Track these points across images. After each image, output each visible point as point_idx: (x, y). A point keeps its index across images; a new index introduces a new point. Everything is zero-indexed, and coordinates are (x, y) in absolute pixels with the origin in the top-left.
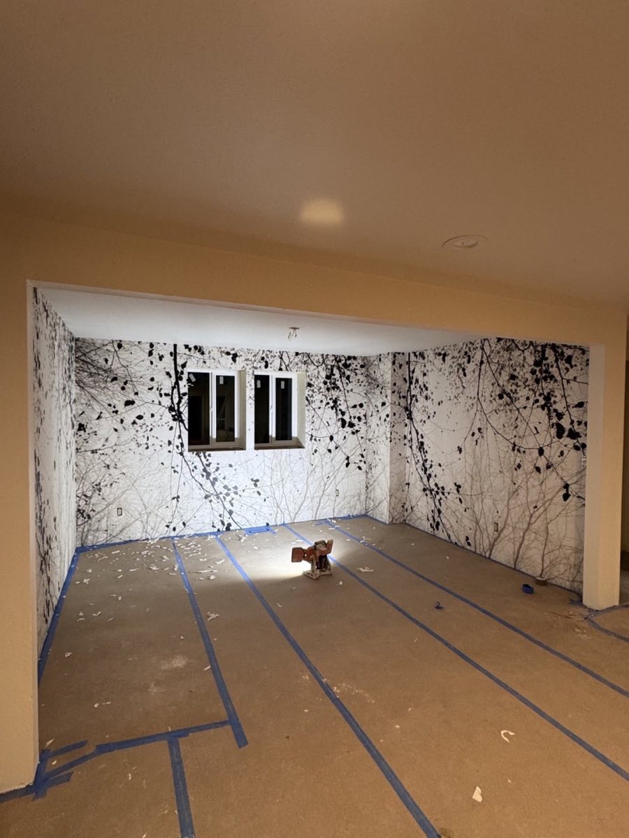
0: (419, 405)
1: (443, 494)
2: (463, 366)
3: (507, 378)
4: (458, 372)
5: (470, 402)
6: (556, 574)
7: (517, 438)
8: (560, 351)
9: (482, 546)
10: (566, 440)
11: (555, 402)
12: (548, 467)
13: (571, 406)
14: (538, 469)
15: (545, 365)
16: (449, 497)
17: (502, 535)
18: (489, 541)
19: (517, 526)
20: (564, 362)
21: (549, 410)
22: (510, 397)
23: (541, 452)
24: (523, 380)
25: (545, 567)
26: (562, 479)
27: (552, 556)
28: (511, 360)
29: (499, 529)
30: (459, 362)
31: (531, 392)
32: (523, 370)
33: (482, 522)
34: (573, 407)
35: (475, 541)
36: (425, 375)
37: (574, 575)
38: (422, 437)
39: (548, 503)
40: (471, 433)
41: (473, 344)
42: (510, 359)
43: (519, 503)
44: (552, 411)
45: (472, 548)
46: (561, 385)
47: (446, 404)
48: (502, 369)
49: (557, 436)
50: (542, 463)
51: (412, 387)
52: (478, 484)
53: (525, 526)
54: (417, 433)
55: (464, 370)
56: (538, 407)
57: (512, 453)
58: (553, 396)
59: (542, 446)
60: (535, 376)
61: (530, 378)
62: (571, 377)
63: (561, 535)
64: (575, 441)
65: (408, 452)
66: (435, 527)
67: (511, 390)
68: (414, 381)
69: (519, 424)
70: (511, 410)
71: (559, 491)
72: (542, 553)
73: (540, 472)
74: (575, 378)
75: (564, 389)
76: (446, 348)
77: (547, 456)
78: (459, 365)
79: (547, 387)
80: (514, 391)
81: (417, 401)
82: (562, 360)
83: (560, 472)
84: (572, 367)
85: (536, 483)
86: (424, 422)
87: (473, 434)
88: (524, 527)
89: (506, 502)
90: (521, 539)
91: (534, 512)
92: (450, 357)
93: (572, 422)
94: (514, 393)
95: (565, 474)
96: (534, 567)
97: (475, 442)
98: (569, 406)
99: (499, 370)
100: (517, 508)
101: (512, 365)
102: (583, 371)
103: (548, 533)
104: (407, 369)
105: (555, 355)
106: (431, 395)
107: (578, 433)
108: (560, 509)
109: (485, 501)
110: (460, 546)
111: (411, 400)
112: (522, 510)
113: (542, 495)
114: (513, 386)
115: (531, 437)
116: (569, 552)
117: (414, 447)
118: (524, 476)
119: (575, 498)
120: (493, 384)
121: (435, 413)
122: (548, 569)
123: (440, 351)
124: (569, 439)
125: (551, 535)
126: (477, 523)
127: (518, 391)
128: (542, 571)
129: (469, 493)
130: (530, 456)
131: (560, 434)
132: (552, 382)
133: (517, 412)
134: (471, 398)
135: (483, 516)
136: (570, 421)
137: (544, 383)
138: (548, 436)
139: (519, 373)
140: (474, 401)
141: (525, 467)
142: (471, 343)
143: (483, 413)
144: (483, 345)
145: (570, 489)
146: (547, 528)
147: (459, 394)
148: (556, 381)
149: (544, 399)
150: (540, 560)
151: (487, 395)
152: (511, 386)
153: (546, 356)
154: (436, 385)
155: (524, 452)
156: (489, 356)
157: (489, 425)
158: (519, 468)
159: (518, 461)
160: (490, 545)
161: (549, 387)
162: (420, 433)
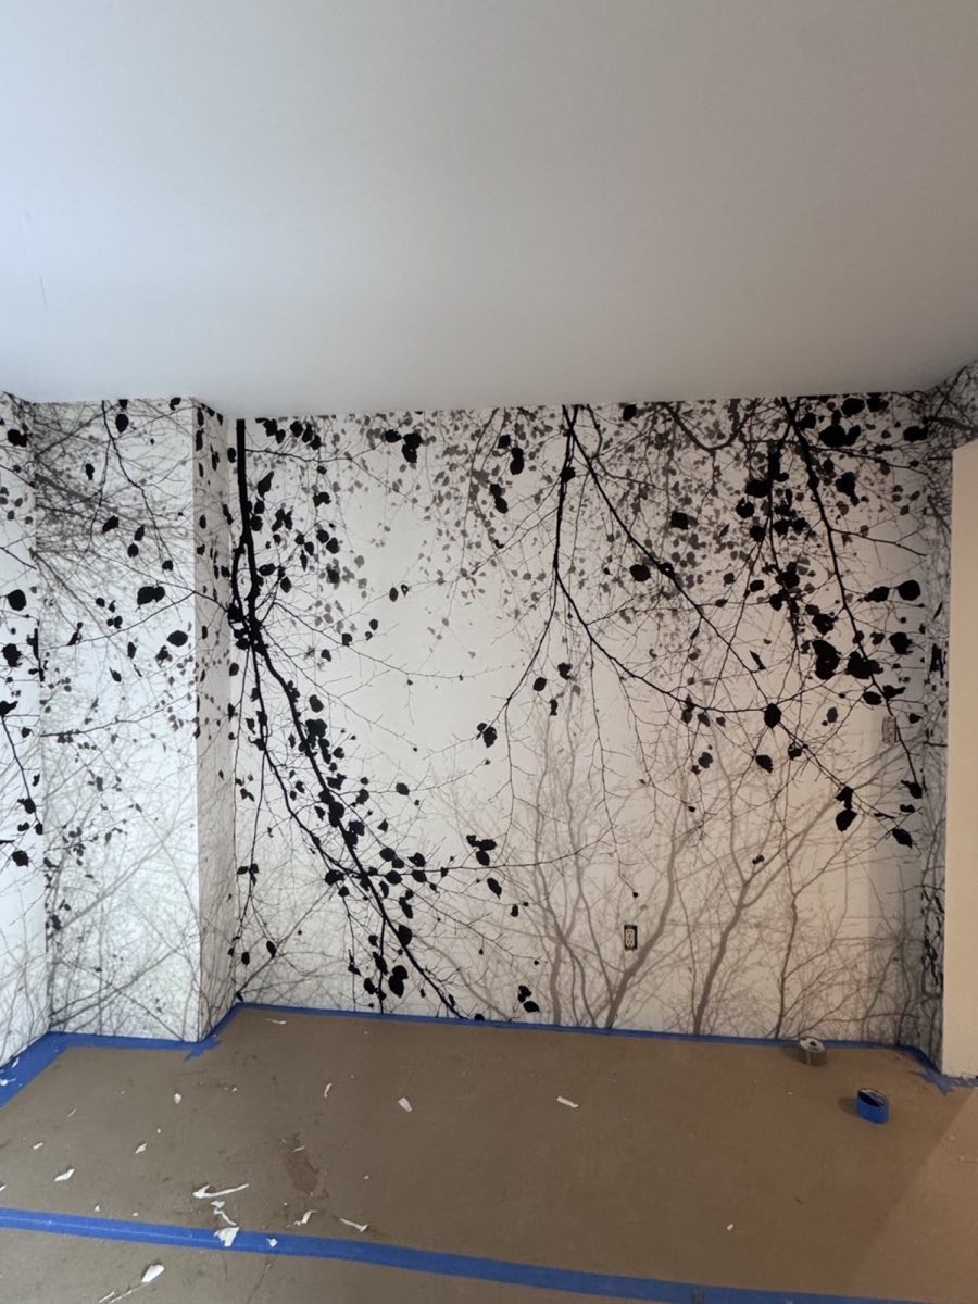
0: (297, 599)
1: (420, 877)
2: (493, 480)
3: (662, 521)
4: (473, 495)
5: (526, 588)
6: (820, 1013)
7: (698, 684)
8: (822, 460)
9: (580, 1002)
10: (842, 681)
11: (810, 589)
12: (794, 753)
13: (855, 598)
14: (765, 763)
15: (779, 492)
16: (444, 883)
17: (652, 955)
18: (608, 982)
19: (702, 920)
20: (834, 488)
21: (794, 609)
22: (671, 575)
23: (772, 716)
24: (712, 529)
25: (788, 1004)
26: (833, 778)
27: (808, 973)
28: (674, 472)
29: (641, 942)
30: (478, 466)
31: (740, 563)
32: (711, 503)
33: (579, 934)
34: (860, 600)
35: (555, 994)
36: (321, 498)
37: (869, 1004)
38: (316, 704)
39: (795, 843)
40: (532, 679)
41: (533, 416)
42: (668, 471)
43: (707, 857)
44: (802, 610)
45: (545, 1017)
46: (826, 546)
47: (424, 596)
48: (643, 494)
49: (818, 673)
50: (775, 744)
51: (260, 538)
52: (564, 827)
53: (727, 914)
54: (292, 693)
55: (496, 491)
56: (760, 600)
57: (682, 725)
58: (803, 571)
59: (774, 701)
60: (749, 520)
61: (734, 525)
62: (854, 528)
63: (834, 915)
64: (867, 682)
65: (248, 760)
66: (385, 987)
67: (676, 557)
68: (268, 518)
69: (703, 647)
70: (674, 611)
71: (826, 807)
72: (778, 974)
73: (770, 770)
74: (864, 530)
75: (834, 556)
76: (416, 419)
77: (790, 727)
78: (481, 476)
79: (787, 550)
80: (684, 558)
81: (286, 585)
82: (827, 482)
83: (827, 762)
84: (855, 501)
85: (761, 797)
86: (326, 654)
87: (540, 684)
88: (724, 919)
89: (662, 865)
90: (715, 953)
91: (754, 874)
92: (437, 448)
93: (858, 637)
94: (684, 564)
95: (840, 763)
96: (756, 1013)
97: (549, 707)
98: (851, 596)
99: (630, 499)
100: (703, 874)
101: (676, 488)
102: (884, 513)
103: (795, 919)
104: (234, 478)
105: (809, 470)
106: (353, 568)
107: (873, 661)
108: (828, 851)
109: (588, 872)
110: (492, 1023)
111: (257, 582)
112: (716, 874)
113: (777, 826)
114: (682, 544)
115: (742, 680)
116: (854, 951)
117: (277, 742)
118: (723, 784)
119: (868, 818)
120: (611, 538)
121: (374, 624)
122: (798, 1007)
123: (392, 424)
124: (851, 678)
125: (805, 922)
126: (562, 938)
127: (698, 559)
128: (781, 1016)
129: (528, 859)
130: (740, 731)
131: (825, 668)
132: (801, 537)
133: (696, 615)
134: (528, 576)
135: (584, 917)
136: (853, 635)
137: (776, 540)
138: (793, 674)
139: (699, 511)
140: (540, 587)
141: (725, 761)
142: (522, 411)
143: (575, 620)
144: (571, 424)
145: (855, 799)
146: (794, 907)
147: (477, 566)
148: (812, 534)
149: (778, 580)
150: (775, 993)
151: (591, 567)
152: (676, 544)
153: (783, 469)
154: (379, 534)
155: (721, 721)
156: (596, 456)
157: (599, 655)
158: (706, 766)
159: (701, 747)
160: (610, 991)
161: (792, 549)
162: (305, 690)
